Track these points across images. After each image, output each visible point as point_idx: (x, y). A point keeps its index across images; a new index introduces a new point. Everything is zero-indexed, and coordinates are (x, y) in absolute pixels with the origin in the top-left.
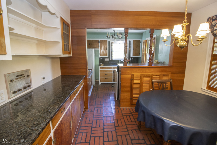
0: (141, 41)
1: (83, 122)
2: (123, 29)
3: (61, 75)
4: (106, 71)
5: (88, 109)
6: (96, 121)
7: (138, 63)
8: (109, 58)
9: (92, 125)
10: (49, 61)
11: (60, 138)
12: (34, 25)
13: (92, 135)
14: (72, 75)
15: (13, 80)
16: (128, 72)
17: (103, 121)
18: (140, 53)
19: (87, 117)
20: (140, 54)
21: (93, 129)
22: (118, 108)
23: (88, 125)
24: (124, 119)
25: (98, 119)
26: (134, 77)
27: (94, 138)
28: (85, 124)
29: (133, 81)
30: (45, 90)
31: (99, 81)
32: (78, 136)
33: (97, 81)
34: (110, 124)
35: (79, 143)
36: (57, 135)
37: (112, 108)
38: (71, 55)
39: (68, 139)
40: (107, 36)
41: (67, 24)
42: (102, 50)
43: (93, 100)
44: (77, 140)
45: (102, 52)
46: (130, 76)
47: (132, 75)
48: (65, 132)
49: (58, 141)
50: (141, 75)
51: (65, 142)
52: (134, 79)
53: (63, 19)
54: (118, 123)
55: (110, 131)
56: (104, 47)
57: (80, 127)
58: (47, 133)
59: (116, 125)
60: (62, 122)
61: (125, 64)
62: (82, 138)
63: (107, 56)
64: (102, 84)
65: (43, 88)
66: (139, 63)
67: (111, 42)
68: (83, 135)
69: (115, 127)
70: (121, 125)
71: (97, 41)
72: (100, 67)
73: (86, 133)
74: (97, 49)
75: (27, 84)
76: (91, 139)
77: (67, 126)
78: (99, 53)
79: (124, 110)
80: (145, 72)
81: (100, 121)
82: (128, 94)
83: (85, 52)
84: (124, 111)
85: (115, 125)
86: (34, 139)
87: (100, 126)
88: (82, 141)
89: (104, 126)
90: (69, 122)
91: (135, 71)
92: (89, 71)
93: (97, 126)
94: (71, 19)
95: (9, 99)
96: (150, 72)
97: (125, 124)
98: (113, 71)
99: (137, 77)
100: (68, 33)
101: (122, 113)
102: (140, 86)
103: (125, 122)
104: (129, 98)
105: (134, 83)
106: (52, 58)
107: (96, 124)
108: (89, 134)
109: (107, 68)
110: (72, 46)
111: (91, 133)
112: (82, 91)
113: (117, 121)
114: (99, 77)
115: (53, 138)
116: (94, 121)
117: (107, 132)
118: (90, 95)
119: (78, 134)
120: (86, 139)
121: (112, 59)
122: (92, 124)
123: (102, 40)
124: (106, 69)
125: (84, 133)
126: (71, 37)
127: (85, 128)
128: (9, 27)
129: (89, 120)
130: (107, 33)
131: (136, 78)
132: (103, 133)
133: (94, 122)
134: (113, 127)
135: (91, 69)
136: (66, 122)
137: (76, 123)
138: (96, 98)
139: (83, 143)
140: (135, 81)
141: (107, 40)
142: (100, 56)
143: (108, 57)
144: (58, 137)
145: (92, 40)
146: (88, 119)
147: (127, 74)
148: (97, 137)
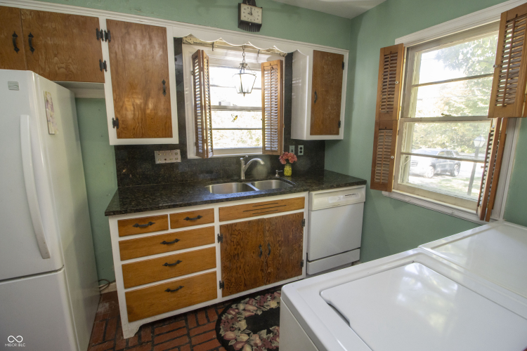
0: (346, 59)
4: (169, 243)
8: (182, 146)
18: (342, 119)
20: (339, 124)
45: (130, 109)
63: (170, 136)
64: (143, 329)
72: (121, 223)
78: (111, 114)
98: (217, 232)
109: (176, 222)
114: (122, 291)
121: (199, 154)
123: (128, 25)
124: (170, 231)
142: (120, 135)
143: (175, 140)
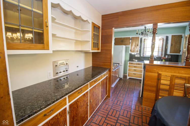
0: (183, 36)
1: (103, 107)
2: (152, 25)
3: (92, 66)
4: (135, 67)
5: (110, 98)
6: (113, 110)
7: (177, 62)
8: (140, 54)
9: (109, 113)
10: (83, 55)
11: (75, 112)
12: (74, 31)
13: (106, 121)
14: (99, 66)
15: (57, 66)
16: (155, 71)
17: (120, 113)
18: (181, 49)
19: (106, 104)
20: (180, 51)
21: (108, 116)
22: (139, 106)
23: (106, 111)
24: (142, 119)
25: (115, 109)
26: (162, 76)
27: (106, 124)
28: (103, 109)
29: (160, 81)
30: (78, 75)
31: (127, 76)
32: (95, 117)
33: (126, 75)
34: (125, 118)
35: (94, 123)
36: (72, 108)
37: (133, 103)
38: (100, 51)
39: (83, 116)
40: (137, 33)
41: (97, 27)
42: (133, 46)
43: (117, 91)
44: (93, 120)
45: (132, 48)
46: (156, 74)
47: (159, 75)
48: (81, 109)
49: (72, 113)
50: (172, 75)
51: (80, 116)
52: (161, 79)
53: (94, 23)
54: (134, 121)
55: (123, 124)
56: (135, 43)
57: (99, 110)
58: (62, 104)
59: (132, 121)
60: (79, 100)
61: (151, 62)
62: (97, 119)
63: (138, 52)
64: (130, 78)
65: (77, 73)
66: (179, 62)
67: (143, 39)
68: (99, 118)
69: (130, 122)
70: (137, 124)
71: (129, 39)
72: (129, 63)
73: (102, 117)
74: (128, 46)
75: (66, 69)
76: (104, 124)
77: (84, 105)
78: (130, 49)
79: (145, 109)
80: (179, 73)
81: (117, 112)
82: (152, 94)
83: (111, 49)
84: (146, 111)
85: (130, 121)
86: (49, 104)
87: (115, 116)
88: (96, 122)
89: (119, 117)
90: (86, 102)
91: (163, 70)
92: (117, 65)
93: (112, 115)
94: (102, 22)
95: (54, 77)
96: (185, 74)
97: (142, 124)
99: (165, 77)
100: (98, 33)
101: (142, 112)
102: (170, 88)
103: (142, 122)
104: (154, 98)
105: (161, 83)
106: (86, 53)
107: (112, 113)
108: (103, 119)
109: (136, 64)
110: (101, 44)
111: (106, 119)
112: (105, 81)
113: (134, 118)
114: (128, 72)
115: (68, 109)
116: (111, 109)
117: (120, 124)
118: (113, 86)
119: (95, 116)
120: (100, 122)
121: (143, 56)
122: (109, 111)
123: (134, 37)
125: (100, 116)
126: (101, 36)
127: (102, 113)
128: (52, 34)
129: (108, 108)
130: (137, 30)
131: (165, 79)
132: (116, 123)
133: (112, 111)
134: (128, 122)
135: (119, 64)
136: (83, 102)
137: (94, 105)
138: (120, 90)
139: (96, 124)
140: (162, 82)
141: (139, 37)
142: (131, 52)
144: (73, 110)
145: (124, 38)
146: (107, 106)
147: (153, 73)
148: (109, 124)
